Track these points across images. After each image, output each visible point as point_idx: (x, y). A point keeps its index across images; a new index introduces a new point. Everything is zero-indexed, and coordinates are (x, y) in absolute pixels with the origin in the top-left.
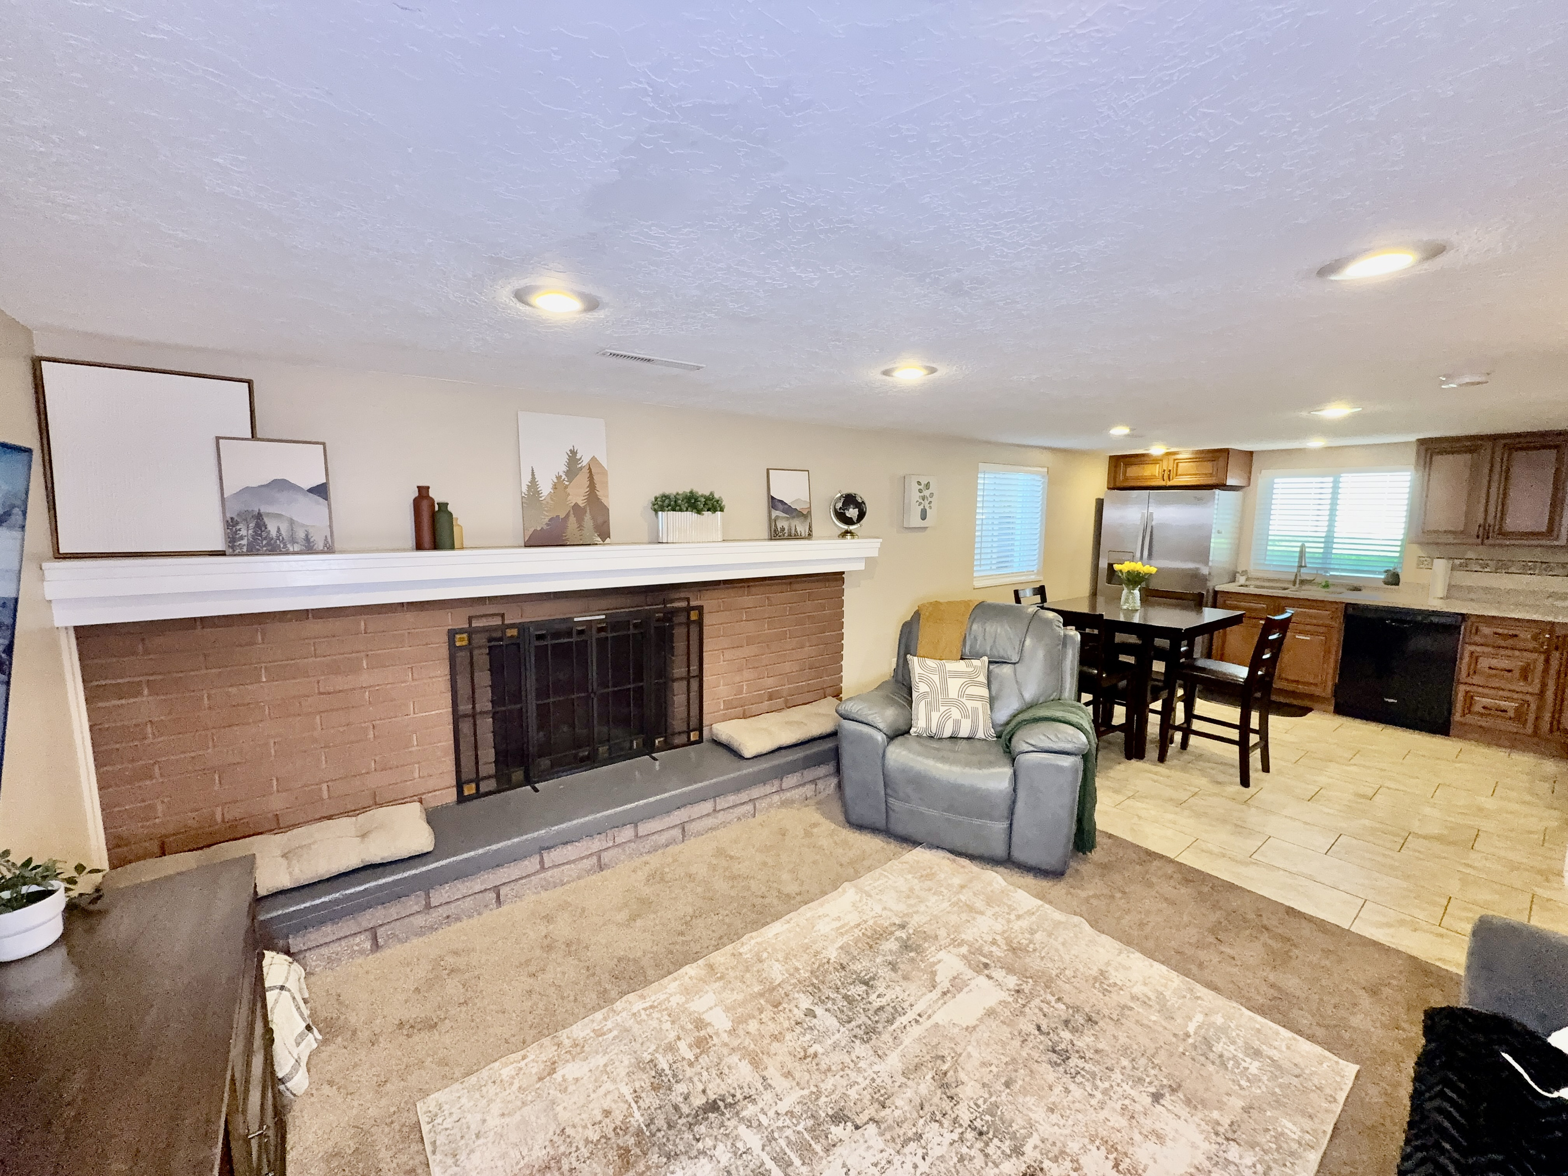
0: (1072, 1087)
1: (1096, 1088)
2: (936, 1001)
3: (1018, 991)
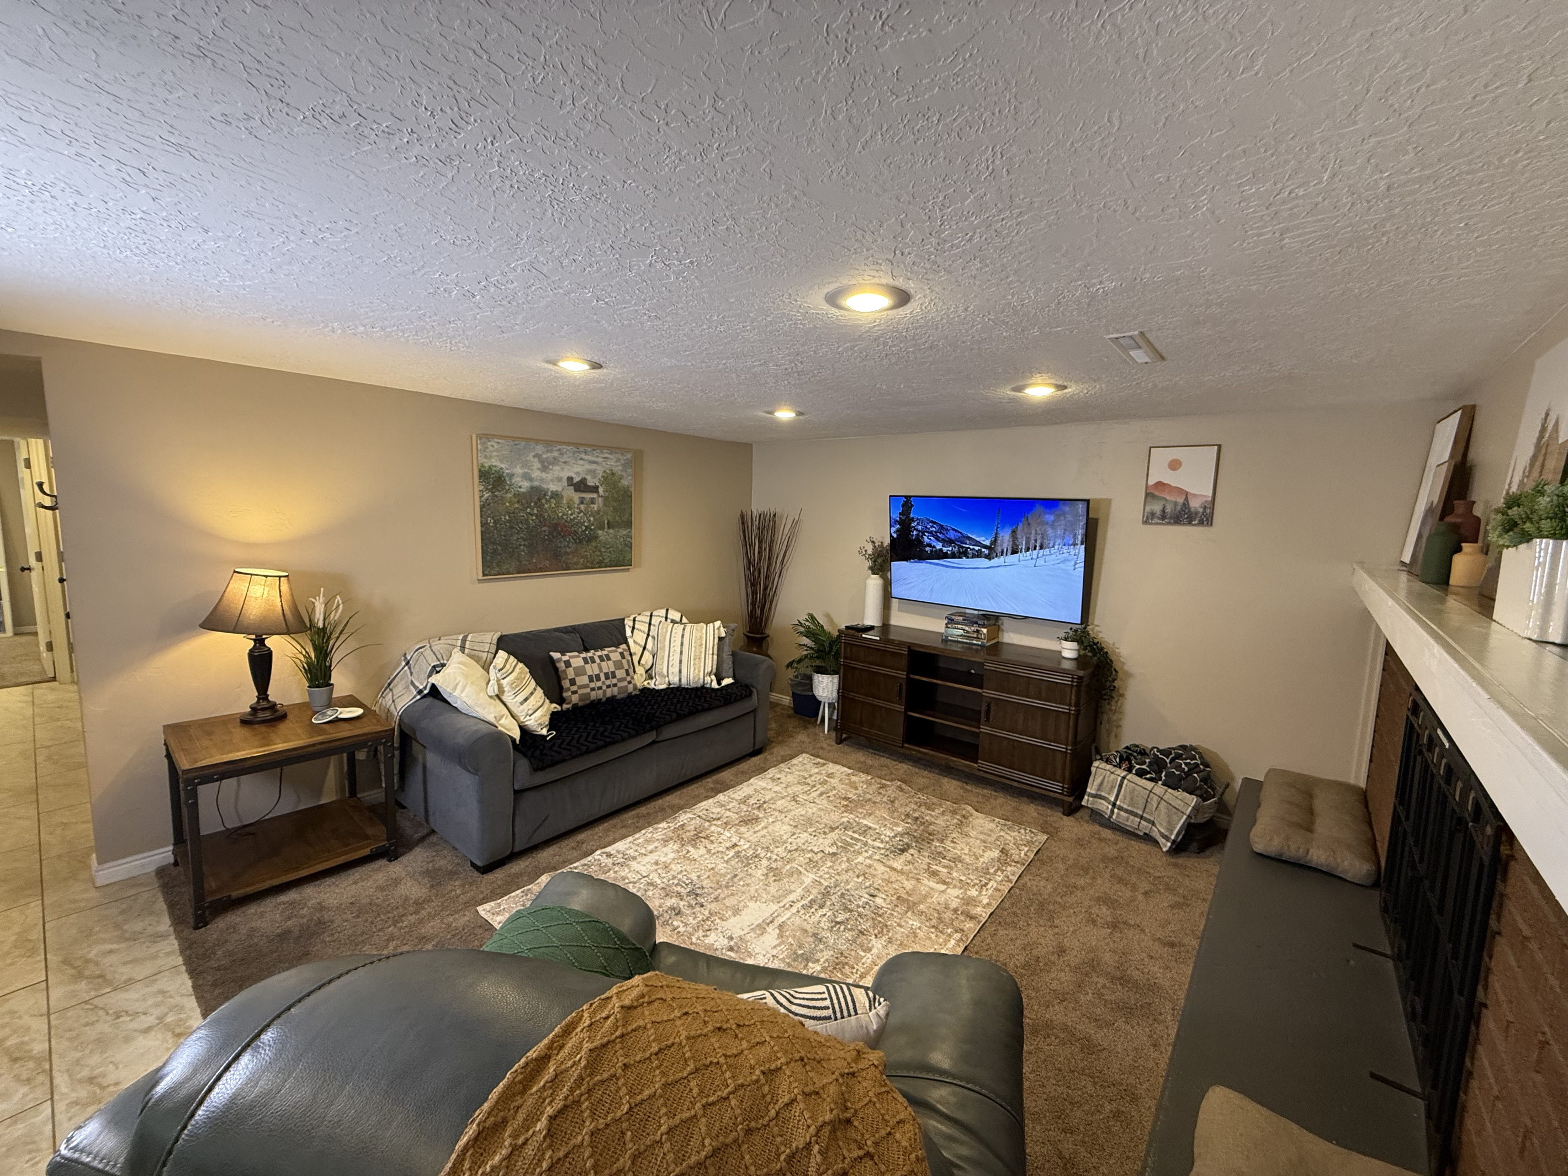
0: (695, 878)
2: (779, 916)
3: (709, 930)
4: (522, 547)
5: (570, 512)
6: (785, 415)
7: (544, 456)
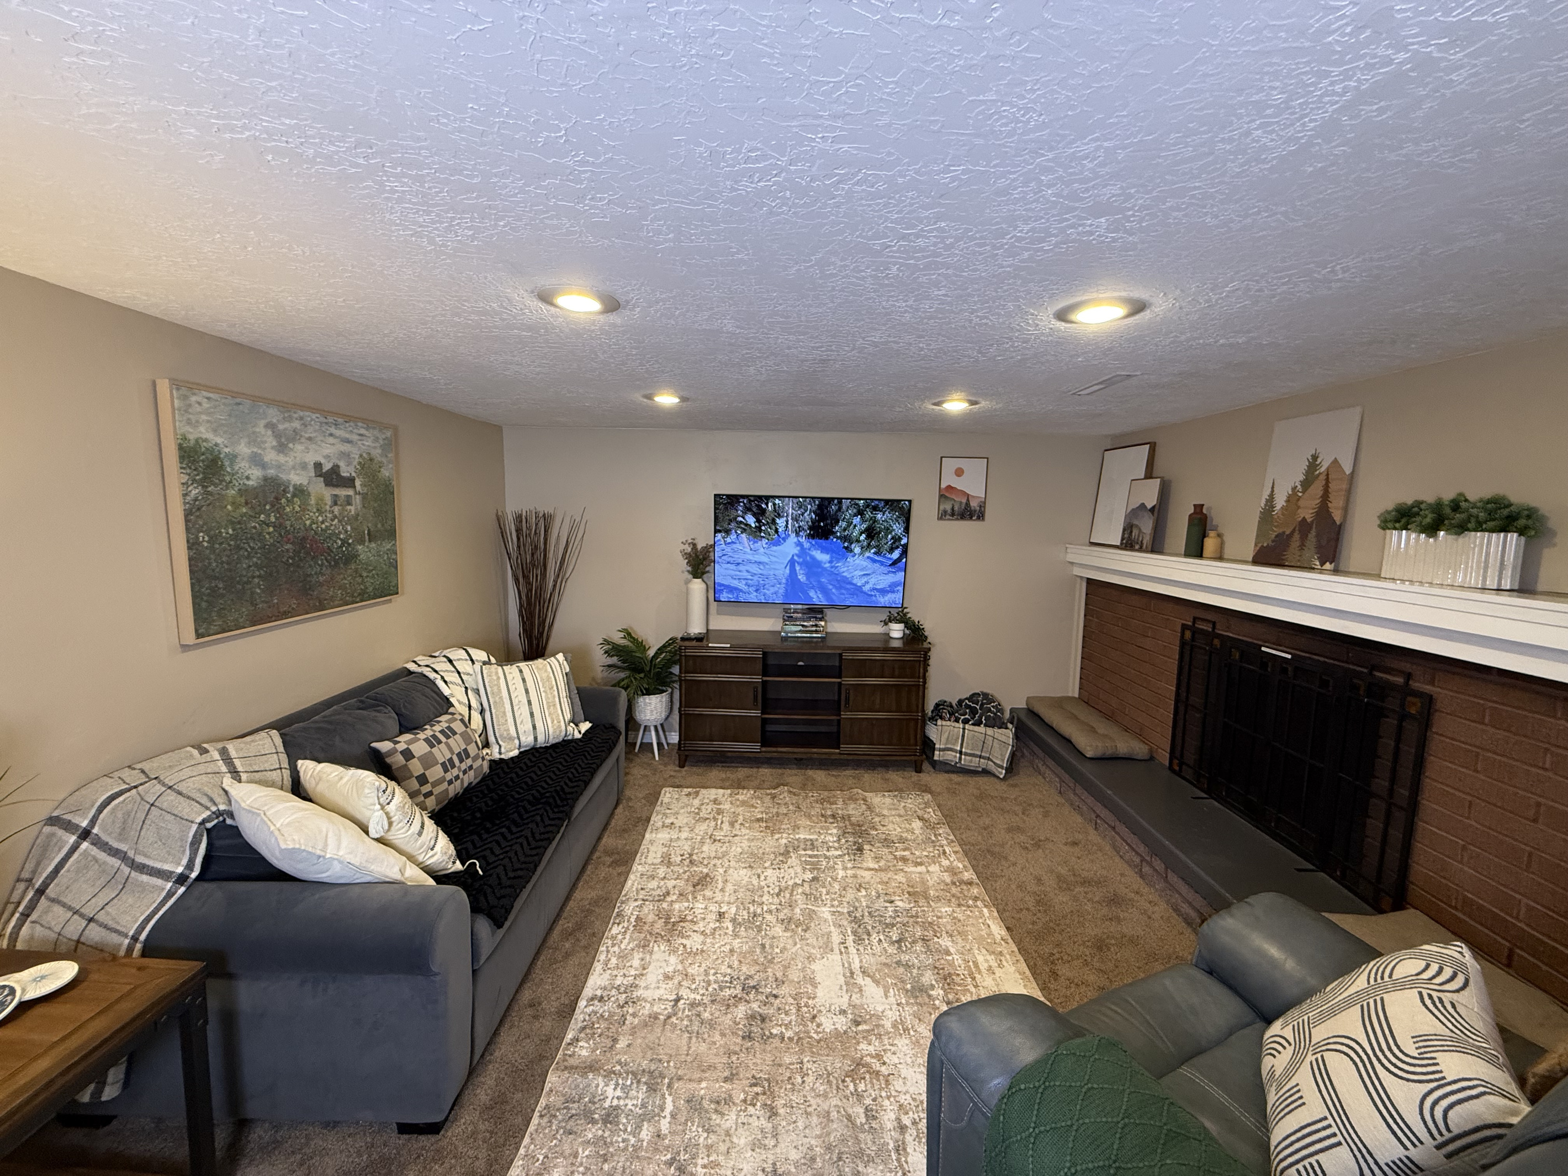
0: (729, 971)
1: (715, 982)
2: (850, 964)
3: (814, 1017)
4: (256, 580)
5: (320, 519)
6: (667, 399)
7: (281, 427)
